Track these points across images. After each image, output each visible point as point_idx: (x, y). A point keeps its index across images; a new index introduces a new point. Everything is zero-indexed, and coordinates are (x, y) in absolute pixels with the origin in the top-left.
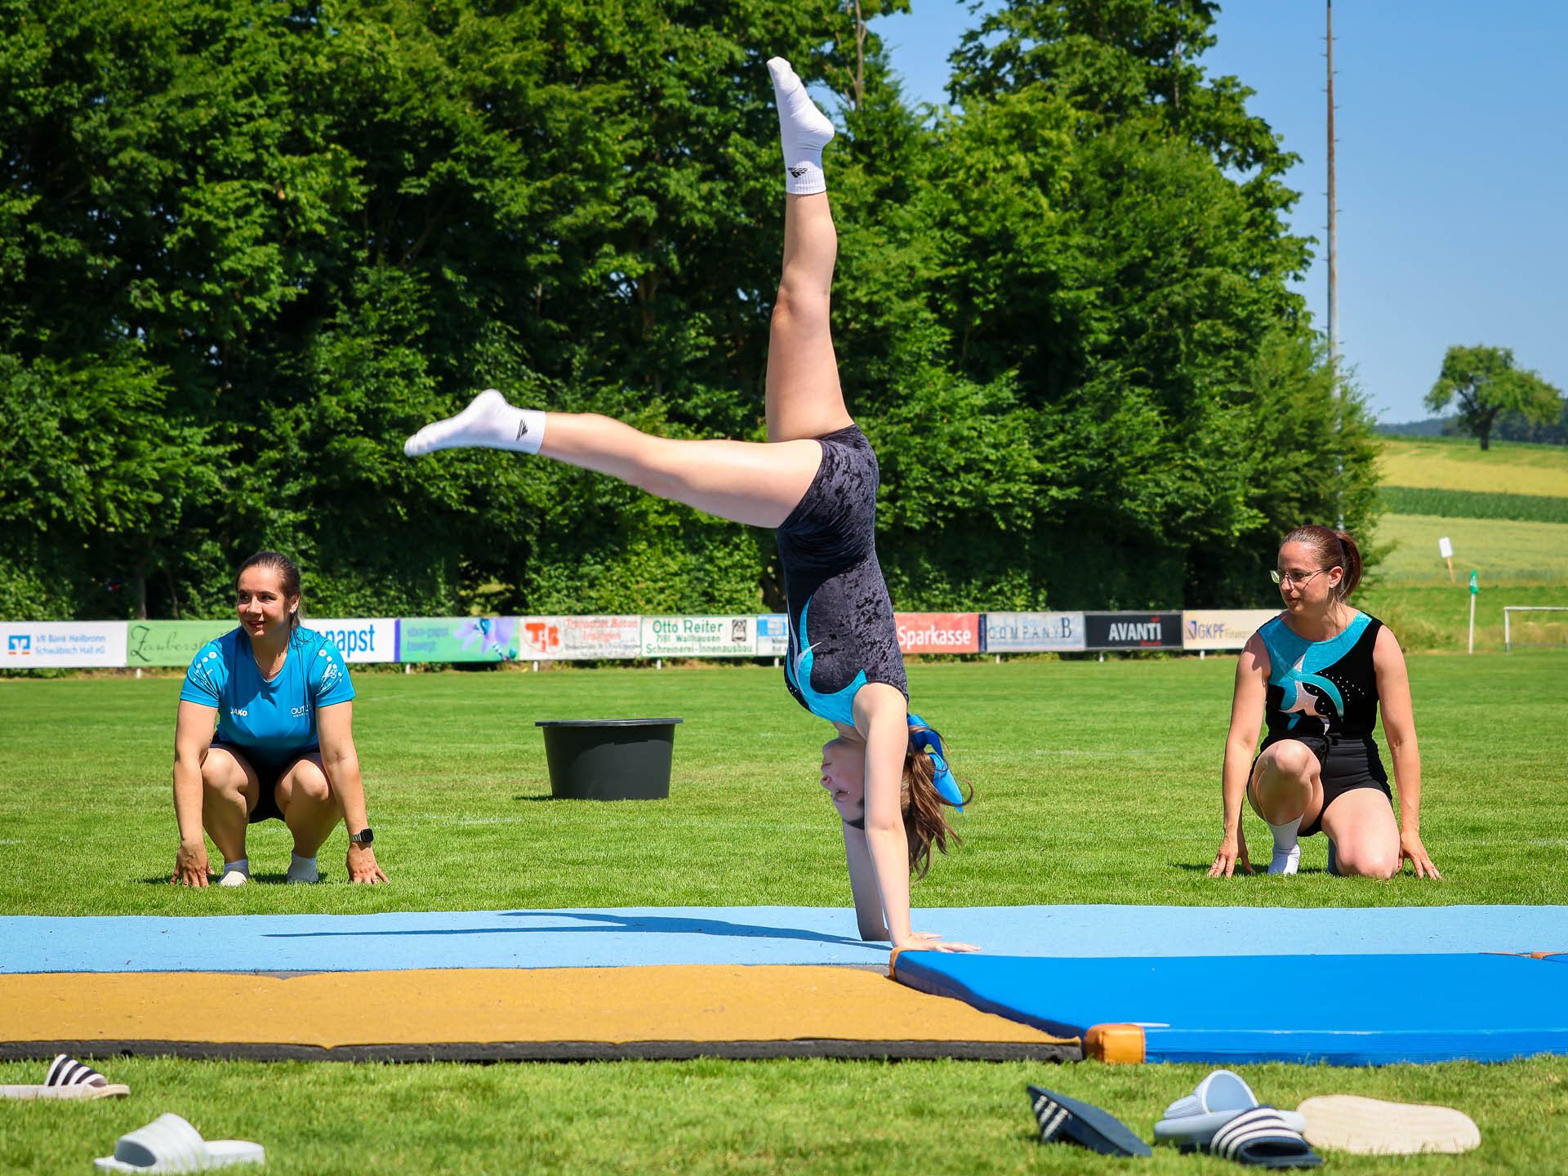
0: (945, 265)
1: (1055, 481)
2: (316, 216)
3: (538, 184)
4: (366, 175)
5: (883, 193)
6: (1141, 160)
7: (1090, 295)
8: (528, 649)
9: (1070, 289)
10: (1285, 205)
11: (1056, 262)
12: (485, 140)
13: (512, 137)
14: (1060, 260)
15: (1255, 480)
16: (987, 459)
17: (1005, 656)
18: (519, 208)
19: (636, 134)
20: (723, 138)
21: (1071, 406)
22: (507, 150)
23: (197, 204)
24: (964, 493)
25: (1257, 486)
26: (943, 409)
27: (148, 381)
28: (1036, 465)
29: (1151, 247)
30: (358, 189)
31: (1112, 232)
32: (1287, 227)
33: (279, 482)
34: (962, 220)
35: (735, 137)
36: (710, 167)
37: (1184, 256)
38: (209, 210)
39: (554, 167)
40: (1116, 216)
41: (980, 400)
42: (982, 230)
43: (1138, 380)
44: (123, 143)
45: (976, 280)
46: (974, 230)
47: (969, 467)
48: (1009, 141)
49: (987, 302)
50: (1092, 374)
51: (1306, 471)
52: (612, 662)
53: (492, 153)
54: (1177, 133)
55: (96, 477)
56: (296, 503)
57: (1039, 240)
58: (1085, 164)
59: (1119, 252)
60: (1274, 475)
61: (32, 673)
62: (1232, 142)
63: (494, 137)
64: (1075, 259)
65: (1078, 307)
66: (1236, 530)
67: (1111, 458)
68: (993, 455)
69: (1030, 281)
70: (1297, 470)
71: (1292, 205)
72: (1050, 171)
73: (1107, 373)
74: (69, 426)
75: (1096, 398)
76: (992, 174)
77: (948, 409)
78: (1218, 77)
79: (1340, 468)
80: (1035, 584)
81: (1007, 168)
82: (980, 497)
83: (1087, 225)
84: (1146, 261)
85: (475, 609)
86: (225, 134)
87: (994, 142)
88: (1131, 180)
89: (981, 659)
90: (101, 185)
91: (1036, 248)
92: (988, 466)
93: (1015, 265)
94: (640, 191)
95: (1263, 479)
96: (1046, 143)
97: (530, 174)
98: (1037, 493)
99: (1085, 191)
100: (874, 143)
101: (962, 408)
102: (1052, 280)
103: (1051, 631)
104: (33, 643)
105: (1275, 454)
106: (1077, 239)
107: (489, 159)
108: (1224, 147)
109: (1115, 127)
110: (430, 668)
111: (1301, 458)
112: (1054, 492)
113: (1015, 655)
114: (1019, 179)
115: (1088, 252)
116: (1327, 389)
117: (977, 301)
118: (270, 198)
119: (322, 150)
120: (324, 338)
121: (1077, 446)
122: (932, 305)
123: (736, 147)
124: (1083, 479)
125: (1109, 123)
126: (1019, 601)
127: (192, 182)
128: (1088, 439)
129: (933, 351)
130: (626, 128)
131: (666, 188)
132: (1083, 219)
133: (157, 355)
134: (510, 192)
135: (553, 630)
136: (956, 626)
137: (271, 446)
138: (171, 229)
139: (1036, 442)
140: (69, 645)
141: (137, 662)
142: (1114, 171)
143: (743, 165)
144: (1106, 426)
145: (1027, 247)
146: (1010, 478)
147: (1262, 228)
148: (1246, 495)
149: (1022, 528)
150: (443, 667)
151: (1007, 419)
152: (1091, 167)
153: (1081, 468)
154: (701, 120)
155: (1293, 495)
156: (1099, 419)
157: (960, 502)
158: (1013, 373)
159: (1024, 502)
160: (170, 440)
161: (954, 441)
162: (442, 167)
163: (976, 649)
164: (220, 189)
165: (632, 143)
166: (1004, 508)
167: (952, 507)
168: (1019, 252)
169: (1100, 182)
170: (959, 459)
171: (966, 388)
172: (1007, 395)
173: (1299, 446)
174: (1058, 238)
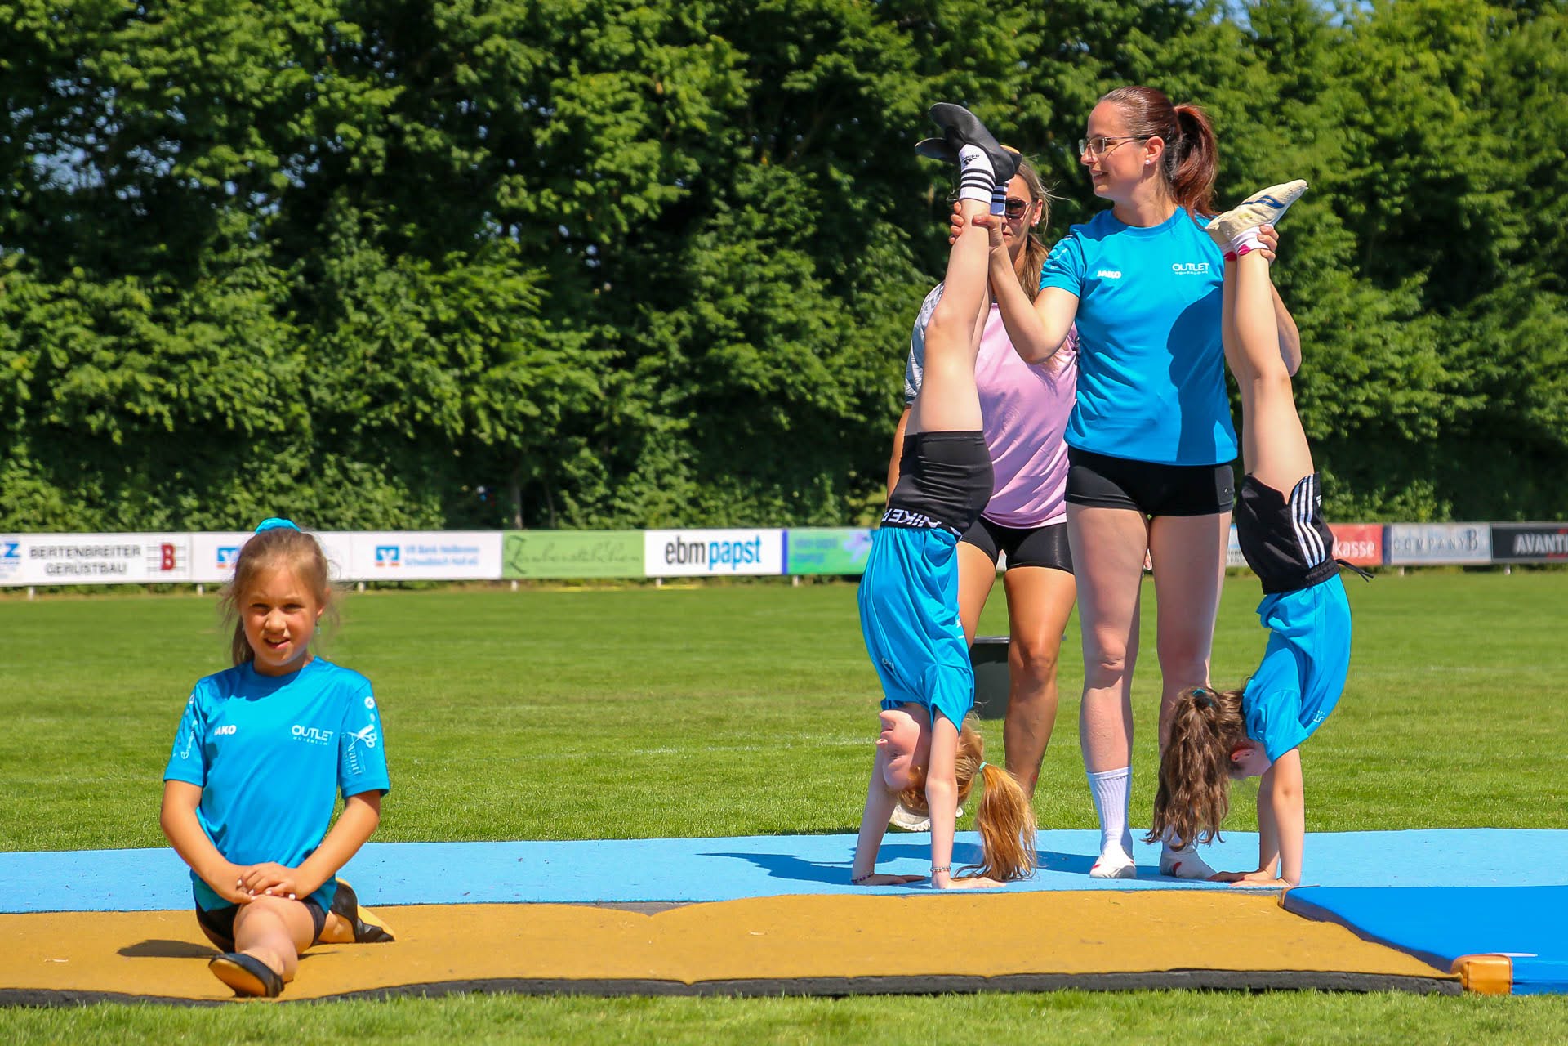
0: (1351, 166)
1: (1463, 391)
2: (696, 110)
3: (931, 80)
4: (749, 69)
5: (1287, 92)
7: (1499, 200)
9: (1479, 193)
11: (1465, 163)
12: (872, 33)
13: (902, 30)
14: (1471, 163)
16: (1392, 367)
17: (1409, 569)
18: (907, 106)
19: (1032, 28)
20: (1121, 33)
21: (1480, 312)
22: (897, 45)
23: (570, 97)
24: (1368, 402)
26: (1348, 315)
27: (520, 283)
28: (1444, 376)
30: (740, 83)
31: (1523, 132)
33: (660, 388)
34: (1368, 118)
35: (1135, 33)
36: (1109, 65)
38: (584, 104)
39: (946, 63)
40: (1526, 116)
41: (1385, 307)
42: (1388, 131)
43: (1548, 286)
44: (488, 32)
45: (1382, 184)
46: (1380, 130)
47: (1373, 375)
48: (1420, 37)
49: (1394, 205)
50: (1500, 280)
53: (879, 46)
55: (466, 383)
56: (678, 410)
57: (1448, 142)
58: (1497, 62)
59: (1529, 154)
61: (401, 585)
63: (883, 30)
64: (1485, 160)
65: (1488, 210)
67: (1519, 367)
68: (1399, 362)
69: (1437, 184)
72: (1460, 69)
73: (1517, 280)
74: (436, 328)
75: (1505, 305)
76: (1400, 73)
77: (1352, 316)
80: (1439, 496)
81: (1416, 66)
82: (1385, 406)
83: (1497, 125)
84: (1558, 163)
85: (865, 519)
86: (601, 23)
87: (1403, 40)
88: (1543, 79)
89: (1386, 572)
90: (465, 73)
91: (1445, 150)
92: (1393, 374)
93: (1423, 167)
94: (1036, 89)
96: (1456, 40)
97: (921, 70)
98: (1443, 402)
99: (1495, 91)
100: (1279, 40)
101: (1367, 314)
102: (1460, 184)
103: (1457, 543)
104: (403, 554)
106: (1488, 140)
107: (877, 53)
109: (1529, 24)
110: (818, 580)
112: (1461, 402)
113: (1419, 568)
114: (1428, 79)
115: (1499, 154)
117: (1385, 204)
118: (648, 93)
119: (702, 41)
120: (706, 239)
121: (1485, 354)
122: (1338, 208)
123: (1136, 43)
124: (1492, 388)
125: (1521, 20)
126: (1424, 512)
127: (566, 74)
128: (1496, 347)
129: (1337, 256)
130: (1022, 22)
131: (1061, 85)
132: (1493, 121)
133: (529, 256)
134: (900, 89)
136: (1359, 537)
137: (651, 352)
138: (543, 122)
139: (1442, 349)
140: (439, 556)
141: (512, 573)
142: (1526, 71)
143: (1142, 63)
144: (1514, 334)
145: (1436, 148)
146: (1415, 385)
149: (1427, 439)
150: (833, 579)
151: (1414, 327)
152: (1503, 66)
153: (1488, 377)
154: (1099, 16)
156: (1508, 325)
157: (1367, 412)
158: (1421, 278)
159: (1430, 412)
160: (544, 344)
161: (1360, 348)
162: (829, 60)
163: (1378, 561)
164: (597, 82)
165: (1028, 37)
166: (1410, 418)
167: (1357, 416)
168: (1427, 154)
169: (1511, 81)
170: (1364, 366)
171: (1369, 294)
172: (1413, 303)
174: (1469, 139)
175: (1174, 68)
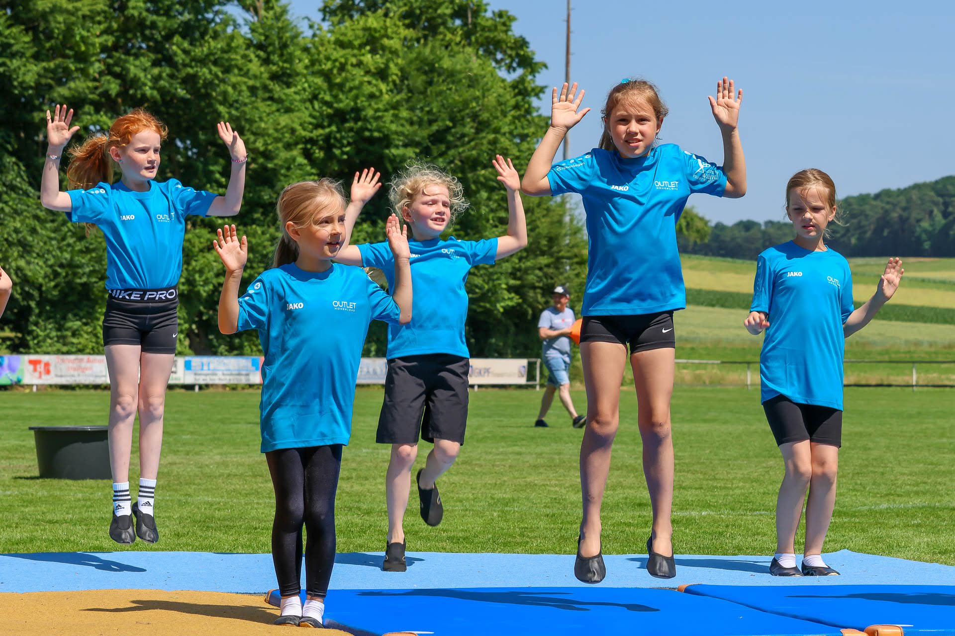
0: (316, 127)
3: (44, 64)
5: (274, 77)
6: (446, 63)
7: (410, 152)
8: (30, 377)
9: (397, 147)
10: (537, 95)
11: (390, 128)
12: (7, 32)
13: (27, 30)
14: (393, 127)
15: (513, 275)
18: (29, 80)
20: (169, 37)
22: (23, 40)
25: (515, 278)
29: (452, 119)
31: (427, 109)
32: (538, 109)
34: (328, 98)
35: (177, 38)
36: (160, 56)
37: (472, 127)
39: (55, 53)
40: (429, 98)
42: (341, 105)
45: (335, 138)
46: (335, 105)
48: (362, 46)
49: (343, 153)
51: (546, 270)
52: (87, 387)
53: (12, 41)
54: (470, 44)
57: (380, 114)
58: (410, 63)
59: (430, 122)
60: (526, 271)
62: (504, 52)
63: (14, 30)
64: (402, 125)
65: (402, 159)
66: (500, 307)
69: (371, 141)
70: (540, 269)
71: (541, 95)
72: (387, 68)
76: (349, 67)
78: (496, 10)
79: (568, 268)
81: (359, 64)
83: (410, 104)
84: (448, 129)
87: (351, 47)
88: (439, 75)
91: (377, 119)
93: (363, 129)
95: (518, 274)
96: (383, 48)
97: (37, 57)
99: (409, 82)
102: (386, 141)
103: (378, 371)
105: (526, 258)
106: (404, 113)
107: (9, 45)
108: (499, 56)
109: (430, 40)
111: (544, 260)
114: (368, 73)
115: (411, 122)
116: (562, 216)
117: (337, 152)
122: (307, 154)
123: (178, 45)
125: (425, 37)
130: (102, 27)
131: (128, 70)
132: (408, 100)
134: (23, 69)
135: (47, 365)
142: (430, 69)
143: (180, 58)
145: (371, 117)
147: (523, 109)
148: (507, 284)
152: (414, 66)
154: (153, 25)
155: (537, 284)
165: (105, 37)
168: (365, 120)
173: (543, 253)
174: (392, 112)
175: (202, 61)
